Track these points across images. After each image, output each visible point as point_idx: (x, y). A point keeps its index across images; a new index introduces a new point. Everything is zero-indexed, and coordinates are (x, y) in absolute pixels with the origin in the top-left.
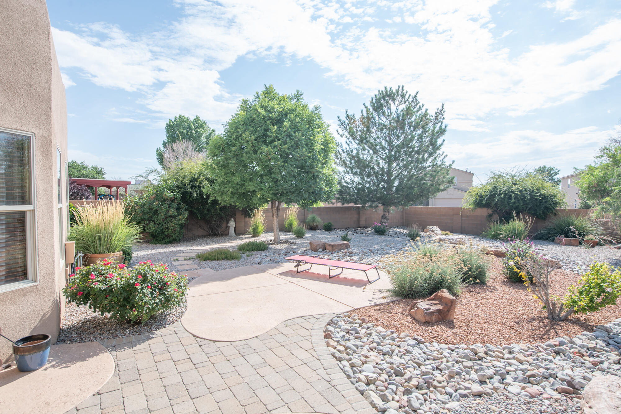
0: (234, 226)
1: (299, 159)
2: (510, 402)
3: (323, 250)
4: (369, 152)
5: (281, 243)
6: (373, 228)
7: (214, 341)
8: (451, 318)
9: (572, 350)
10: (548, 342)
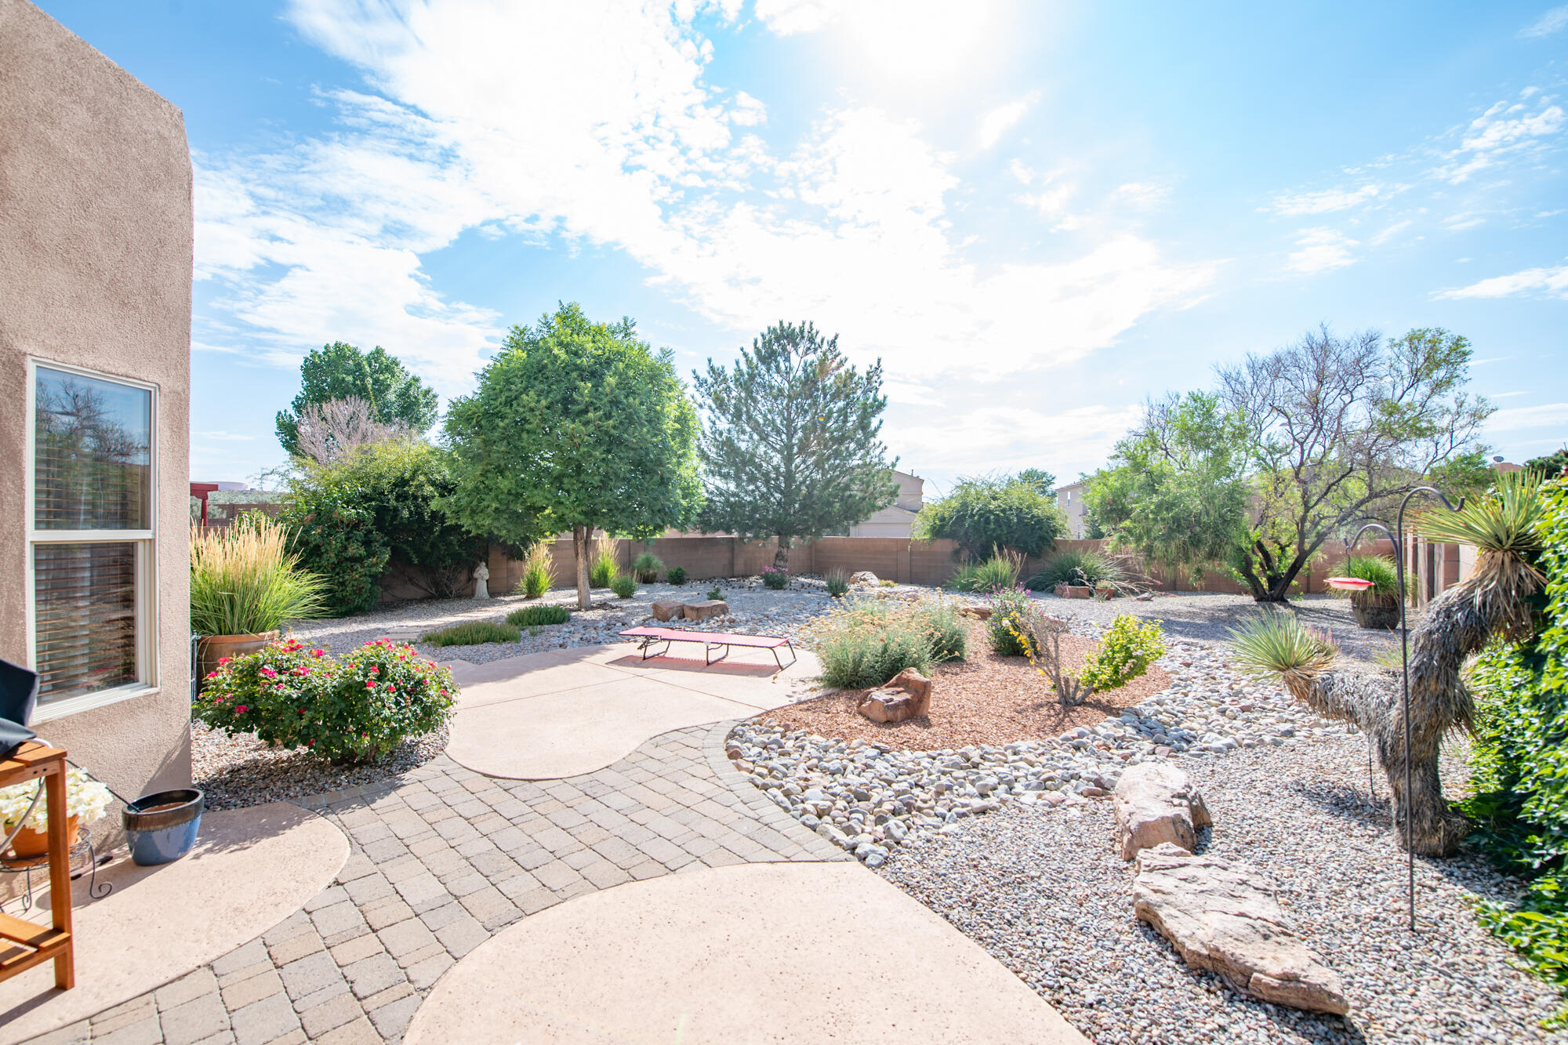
0: (487, 577)
1: (635, 446)
2: (1025, 815)
3: (680, 618)
4: (751, 437)
5: (592, 608)
6: (762, 577)
7: (530, 780)
8: (925, 713)
9: (1095, 743)
10: (1064, 735)
